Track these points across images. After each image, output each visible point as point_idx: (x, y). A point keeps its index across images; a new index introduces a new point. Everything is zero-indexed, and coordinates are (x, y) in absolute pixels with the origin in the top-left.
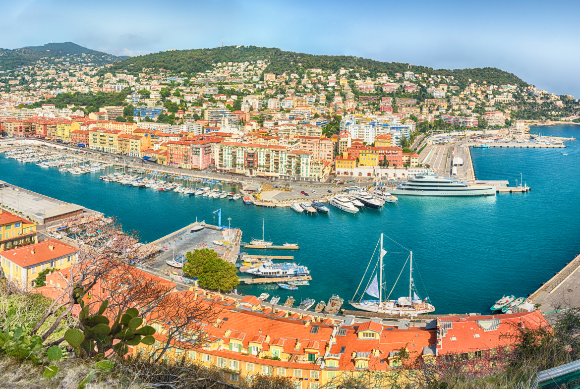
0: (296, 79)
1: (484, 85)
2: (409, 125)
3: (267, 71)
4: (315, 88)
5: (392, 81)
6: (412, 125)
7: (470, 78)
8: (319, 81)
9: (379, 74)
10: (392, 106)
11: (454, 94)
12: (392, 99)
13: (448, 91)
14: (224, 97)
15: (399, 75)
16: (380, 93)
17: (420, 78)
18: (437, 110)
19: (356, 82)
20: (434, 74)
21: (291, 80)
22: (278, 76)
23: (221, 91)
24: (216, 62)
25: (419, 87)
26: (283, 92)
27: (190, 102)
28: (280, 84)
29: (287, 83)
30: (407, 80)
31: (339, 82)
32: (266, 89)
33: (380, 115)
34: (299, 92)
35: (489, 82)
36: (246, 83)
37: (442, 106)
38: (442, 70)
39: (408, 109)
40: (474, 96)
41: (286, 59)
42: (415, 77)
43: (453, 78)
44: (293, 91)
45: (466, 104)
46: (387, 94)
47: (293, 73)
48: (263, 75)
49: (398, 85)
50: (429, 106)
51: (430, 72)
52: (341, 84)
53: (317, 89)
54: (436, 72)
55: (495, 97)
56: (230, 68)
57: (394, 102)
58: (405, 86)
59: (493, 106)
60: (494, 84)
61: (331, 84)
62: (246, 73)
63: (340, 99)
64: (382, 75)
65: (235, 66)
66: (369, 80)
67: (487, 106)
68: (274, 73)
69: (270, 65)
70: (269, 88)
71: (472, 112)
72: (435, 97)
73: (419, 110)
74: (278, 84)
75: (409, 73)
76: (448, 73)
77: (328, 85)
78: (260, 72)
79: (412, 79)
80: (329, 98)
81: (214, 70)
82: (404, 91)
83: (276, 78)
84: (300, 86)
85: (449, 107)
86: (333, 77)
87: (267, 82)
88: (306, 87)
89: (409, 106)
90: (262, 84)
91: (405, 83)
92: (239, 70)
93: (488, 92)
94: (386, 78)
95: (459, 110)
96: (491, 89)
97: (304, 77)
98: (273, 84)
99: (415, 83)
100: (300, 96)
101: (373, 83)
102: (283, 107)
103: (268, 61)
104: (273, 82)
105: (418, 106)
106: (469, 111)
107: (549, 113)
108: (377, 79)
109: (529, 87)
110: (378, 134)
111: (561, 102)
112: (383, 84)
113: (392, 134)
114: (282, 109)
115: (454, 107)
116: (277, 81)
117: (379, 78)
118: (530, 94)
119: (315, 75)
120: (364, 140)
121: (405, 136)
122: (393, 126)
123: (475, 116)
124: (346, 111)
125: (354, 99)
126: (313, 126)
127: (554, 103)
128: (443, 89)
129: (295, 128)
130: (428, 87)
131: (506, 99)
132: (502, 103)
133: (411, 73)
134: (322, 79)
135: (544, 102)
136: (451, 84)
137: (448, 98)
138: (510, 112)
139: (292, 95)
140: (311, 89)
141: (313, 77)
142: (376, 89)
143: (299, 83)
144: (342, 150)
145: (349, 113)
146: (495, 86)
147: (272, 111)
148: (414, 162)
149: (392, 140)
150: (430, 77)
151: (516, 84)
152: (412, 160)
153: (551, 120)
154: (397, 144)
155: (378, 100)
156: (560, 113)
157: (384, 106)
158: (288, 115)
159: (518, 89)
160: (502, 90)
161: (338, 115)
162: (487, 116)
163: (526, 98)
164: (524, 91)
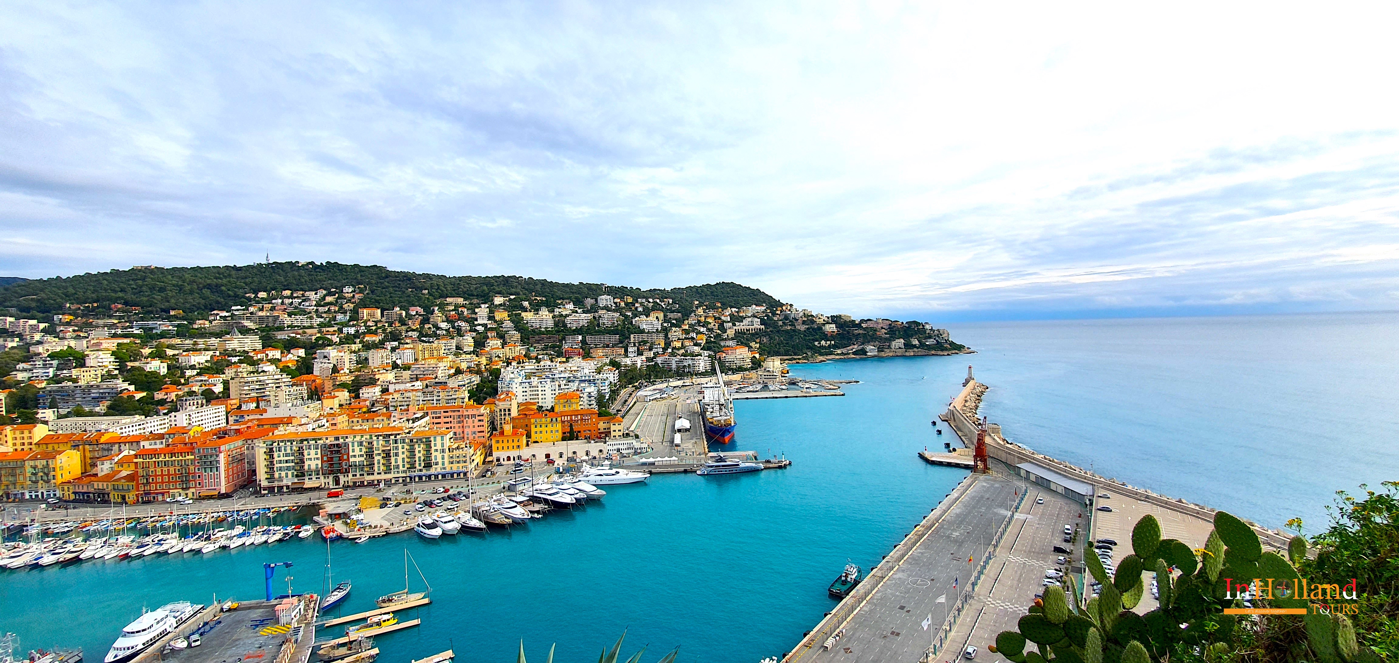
0: (420, 315)
1: (718, 308)
2: (608, 375)
3: (364, 304)
4: (453, 327)
5: (579, 311)
6: (612, 375)
7: (696, 300)
8: (461, 317)
9: (559, 302)
10: (581, 348)
11: (673, 325)
12: (580, 338)
13: (665, 321)
14: (276, 354)
15: (589, 302)
16: (561, 329)
17: (623, 304)
18: (650, 349)
19: (523, 314)
20: (643, 297)
21: (409, 316)
22: (385, 313)
23: (268, 342)
24: (256, 292)
25: (621, 317)
26: (395, 337)
27: (192, 367)
28: (390, 325)
29: (403, 323)
30: (602, 309)
31: (494, 317)
32: (364, 333)
33: (564, 362)
34: (426, 335)
35: (723, 304)
36: (321, 325)
37: (657, 343)
38: (655, 290)
39: (607, 350)
40: (703, 326)
41: (399, 284)
42: (615, 303)
43: (671, 301)
44: (415, 335)
45: (693, 338)
46: (574, 330)
47: (413, 305)
48: (355, 312)
50: (637, 344)
51: (636, 294)
52: (497, 318)
53: (458, 329)
54: (645, 294)
55: (734, 325)
56: (287, 301)
57: (584, 342)
58: (600, 317)
59: (732, 339)
60: (731, 307)
61: (481, 321)
62: (321, 309)
63: (499, 342)
64: (564, 303)
65: (297, 297)
66: (544, 312)
67: (723, 340)
68: (378, 308)
69: (368, 294)
70: (370, 332)
71: (701, 349)
72: (646, 331)
73: (622, 351)
74: (387, 325)
75: (605, 296)
76: (662, 294)
77: (476, 323)
78: (348, 306)
79: (610, 306)
80: (480, 344)
81: (251, 305)
82: (598, 325)
83: (382, 315)
84: (427, 326)
85: (668, 344)
86: (483, 311)
87: (366, 322)
88: (439, 328)
89: (608, 346)
90: (353, 326)
91: (601, 312)
92: (307, 304)
93: (723, 318)
94: (571, 306)
95: (683, 347)
96: (728, 314)
97: (434, 310)
98: (376, 325)
99: (614, 311)
100: (429, 342)
101: (551, 315)
102: (399, 362)
103: (365, 287)
104: (376, 322)
105: (621, 345)
106: (697, 349)
107: (816, 343)
108: (557, 310)
109: (784, 308)
110: (560, 391)
111: (834, 326)
112: (567, 316)
113: (581, 390)
114: (395, 366)
115: (675, 343)
116: (383, 319)
117: (560, 308)
118: (786, 317)
119: (453, 308)
120: (538, 402)
121: (603, 392)
122: (583, 378)
123: (706, 355)
124: (509, 361)
125: (521, 341)
126: (452, 388)
127: (823, 328)
128: (657, 318)
129: (420, 394)
130: (635, 316)
131: (751, 327)
132: (745, 334)
133: (609, 297)
134: (465, 313)
135: (808, 328)
136: (668, 309)
137: (665, 331)
138: (758, 345)
139: (413, 342)
140: (447, 330)
141: (450, 311)
142: (556, 324)
143: (425, 320)
144: (503, 422)
145: (514, 363)
146: (734, 310)
147: (376, 370)
148: (617, 431)
149: (582, 399)
150: (637, 302)
151: (764, 305)
152: (613, 428)
153: (821, 354)
154: (590, 405)
155: (561, 341)
156: (833, 342)
157: (569, 349)
158: (406, 374)
159: (769, 311)
160: (744, 315)
161: (494, 367)
162: (724, 355)
163: (780, 323)
164: (778, 314)
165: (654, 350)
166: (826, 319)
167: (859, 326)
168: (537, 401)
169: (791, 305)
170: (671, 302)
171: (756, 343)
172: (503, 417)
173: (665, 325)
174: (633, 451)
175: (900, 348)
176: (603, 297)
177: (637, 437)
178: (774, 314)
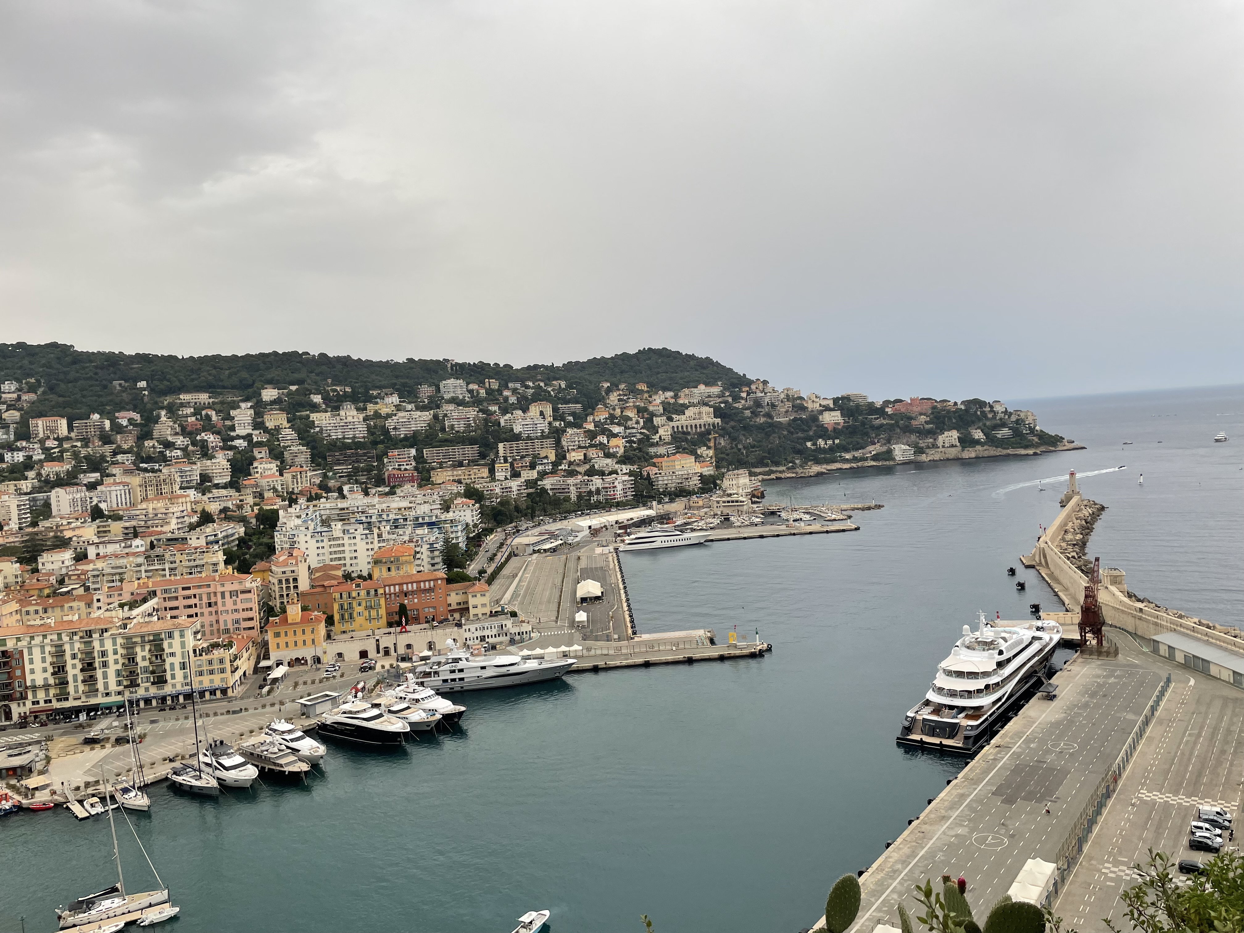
0: (135, 426)
1: (642, 392)
2: (462, 514)
3: (37, 411)
4: (194, 444)
5: (409, 407)
6: (468, 513)
7: (607, 381)
8: (208, 426)
9: (375, 393)
10: (416, 469)
11: (568, 424)
12: (413, 452)
13: (555, 418)
15: (426, 391)
16: (380, 438)
17: (483, 392)
18: (532, 466)
19: (314, 416)
20: (516, 380)
21: (117, 428)
22: (76, 424)
25: (481, 415)
26: (94, 464)
28: (85, 445)
29: (106, 439)
30: (449, 402)
31: (263, 423)
32: (41, 461)
33: (386, 495)
34: (149, 459)
35: (651, 385)
37: (543, 455)
38: (536, 367)
39: (459, 471)
40: (619, 424)
41: (96, 374)
42: (469, 392)
43: (563, 384)
44: (128, 460)
45: (601, 446)
46: (402, 440)
47: (122, 409)
49: (427, 416)
50: (510, 460)
51: (505, 375)
52: (270, 425)
53: (202, 447)
54: (519, 374)
55: (670, 419)
57: (420, 459)
58: (446, 415)
59: (668, 443)
60: (665, 389)
61: (240, 431)
63: (273, 466)
64: (383, 394)
66: (350, 412)
67: (653, 445)
68: (63, 417)
69: (44, 393)
70: (50, 457)
71: (617, 463)
72: (524, 436)
73: (485, 472)
75: (451, 381)
76: (550, 374)
78: (11, 416)
79: (461, 397)
80: (241, 468)
82: (443, 429)
83: (70, 428)
84: (148, 443)
85: (561, 457)
86: (244, 414)
87: (42, 442)
88: (169, 445)
89: (461, 464)
90: (22, 449)
91: (447, 408)
93: (651, 408)
94: (395, 399)
95: (586, 460)
96: (658, 401)
97: (159, 417)
98: (61, 446)
99: (469, 405)
100: (153, 471)
101: (361, 416)
102: (103, 506)
103: (38, 381)
104: (60, 440)
105: (482, 462)
106: (610, 463)
107: (809, 444)
108: (370, 406)
109: (753, 387)
110: (382, 545)
111: (838, 413)
112: (389, 416)
113: (417, 541)
114: (97, 513)
115: (573, 454)
116: (73, 435)
117: (377, 403)
118: (758, 403)
119: (192, 410)
120: (345, 565)
121: (454, 541)
122: (420, 520)
123: (625, 471)
124: (294, 497)
125: (312, 461)
126: (196, 548)
127: (820, 417)
128: (542, 413)
129: (141, 560)
130: (505, 411)
131: (697, 422)
132: (688, 433)
133: (458, 381)
134: (214, 418)
135: (795, 420)
136: (559, 399)
137: (556, 435)
138: (711, 453)
139: (127, 472)
140: (184, 450)
141: (187, 416)
142: (370, 430)
143: (145, 434)
144: (285, 601)
145: (302, 501)
146: (670, 394)
147: (65, 522)
148: (479, 606)
149: (418, 556)
150: (507, 387)
151: (720, 383)
152: (472, 601)
153: (818, 462)
154: (433, 565)
155: (380, 458)
156: (837, 441)
157: (395, 472)
158: (116, 527)
159: (727, 394)
160: (687, 402)
161: (268, 508)
162: (655, 470)
163: (748, 413)
164: (742, 398)
165: (540, 468)
166: (824, 403)
167: (880, 411)
168: (342, 562)
169: (765, 382)
170: (563, 386)
171: (709, 448)
172: (285, 593)
173: (557, 424)
174: (508, 638)
175: (952, 446)
176: (448, 381)
177: (514, 614)
178: (736, 398)
